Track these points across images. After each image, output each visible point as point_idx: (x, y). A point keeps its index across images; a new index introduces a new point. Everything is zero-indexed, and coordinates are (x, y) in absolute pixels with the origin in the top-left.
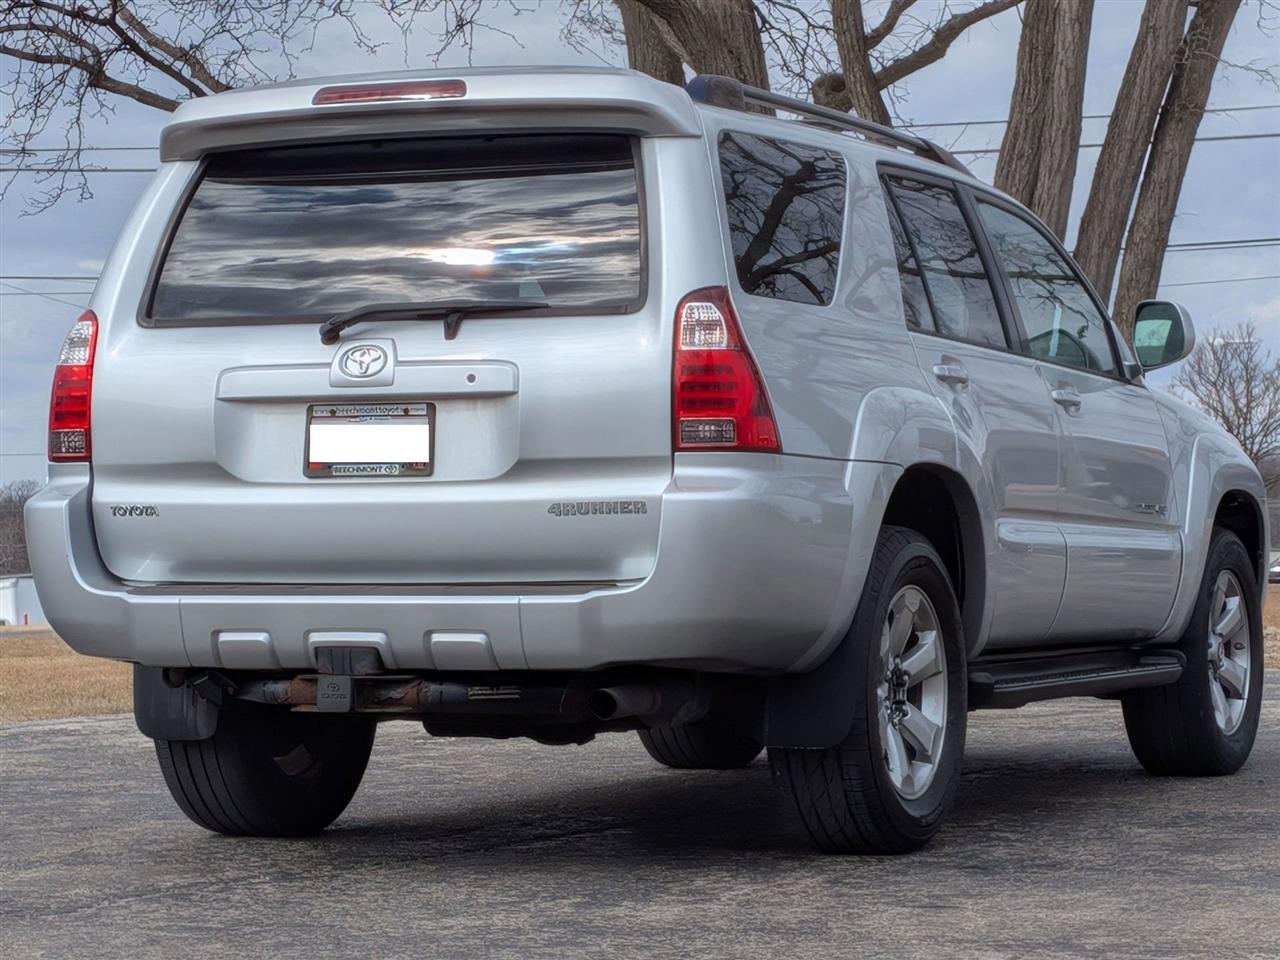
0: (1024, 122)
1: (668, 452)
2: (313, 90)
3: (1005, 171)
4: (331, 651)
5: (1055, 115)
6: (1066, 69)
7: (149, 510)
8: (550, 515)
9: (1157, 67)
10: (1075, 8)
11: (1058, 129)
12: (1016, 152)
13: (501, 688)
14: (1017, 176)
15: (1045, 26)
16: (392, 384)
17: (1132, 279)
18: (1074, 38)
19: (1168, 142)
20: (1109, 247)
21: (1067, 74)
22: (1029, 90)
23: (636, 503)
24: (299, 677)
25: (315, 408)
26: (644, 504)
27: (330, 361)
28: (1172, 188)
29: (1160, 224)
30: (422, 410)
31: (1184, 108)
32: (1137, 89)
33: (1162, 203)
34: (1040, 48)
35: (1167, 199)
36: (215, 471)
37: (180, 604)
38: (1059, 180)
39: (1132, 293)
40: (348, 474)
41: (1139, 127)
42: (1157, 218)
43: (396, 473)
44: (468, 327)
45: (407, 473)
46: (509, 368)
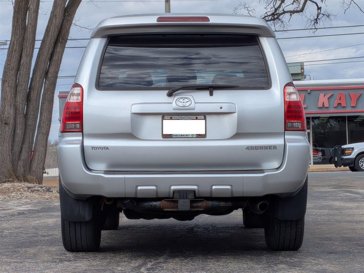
0: (16, 41)
1: (283, 131)
2: (157, 17)
3: (10, 55)
4: (179, 191)
5: (28, 39)
6: (32, 26)
7: (107, 148)
8: (246, 150)
9: (56, 26)
10: (35, 8)
11: (29, 43)
12: (14, 49)
13: (227, 202)
14: (15, 56)
15: (21, 13)
16: (194, 109)
17: (48, 88)
18: (34, 17)
19: (58, 49)
20: (42, 79)
21: (32, 27)
22: (17, 31)
23: (274, 146)
24: (165, 200)
25: (165, 116)
26: (276, 146)
27: (172, 102)
28: (59, 62)
29: (56, 72)
30: (203, 117)
31: (63, 39)
32: (51, 33)
33: (56, 67)
34: (20, 19)
35: (58, 65)
36: (131, 136)
37: (125, 177)
38: (29, 58)
39: (48, 92)
40: (178, 137)
41: (51, 44)
42: (55, 71)
43: (195, 137)
44: (215, 92)
45: (198, 137)
46: (233, 105)
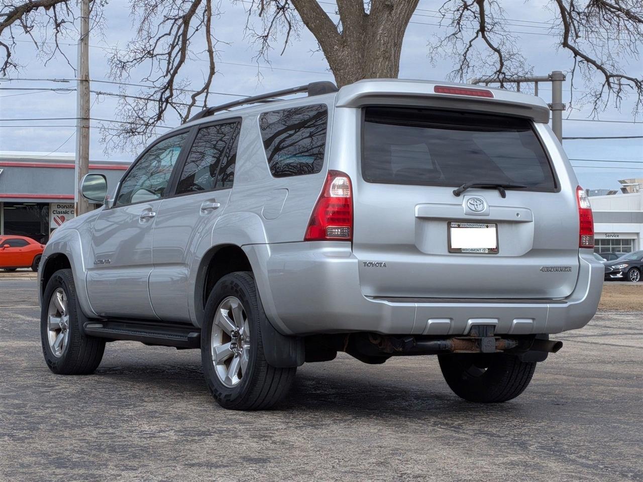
1: (577, 248)
4: (479, 327)
7: (384, 265)
16: (488, 216)
23: (569, 267)
24: (456, 338)
25: (451, 223)
27: (461, 203)
30: (494, 225)
40: (468, 252)
43: (487, 252)
45: (491, 252)
46: (529, 210)
